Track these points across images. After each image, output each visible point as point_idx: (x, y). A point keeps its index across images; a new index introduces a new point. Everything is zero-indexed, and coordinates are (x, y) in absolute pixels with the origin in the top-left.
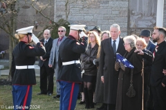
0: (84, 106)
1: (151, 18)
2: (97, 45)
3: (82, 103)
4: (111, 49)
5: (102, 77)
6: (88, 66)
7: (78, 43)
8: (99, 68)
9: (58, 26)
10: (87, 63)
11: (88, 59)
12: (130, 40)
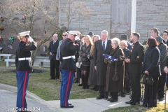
0: (82, 87)
1: (126, 26)
2: (90, 45)
3: (80, 85)
4: (102, 47)
5: (95, 67)
6: (84, 59)
7: (74, 44)
8: (92, 61)
9: (62, 32)
10: (83, 57)
11: (84, 55)
12: (116, 41)
